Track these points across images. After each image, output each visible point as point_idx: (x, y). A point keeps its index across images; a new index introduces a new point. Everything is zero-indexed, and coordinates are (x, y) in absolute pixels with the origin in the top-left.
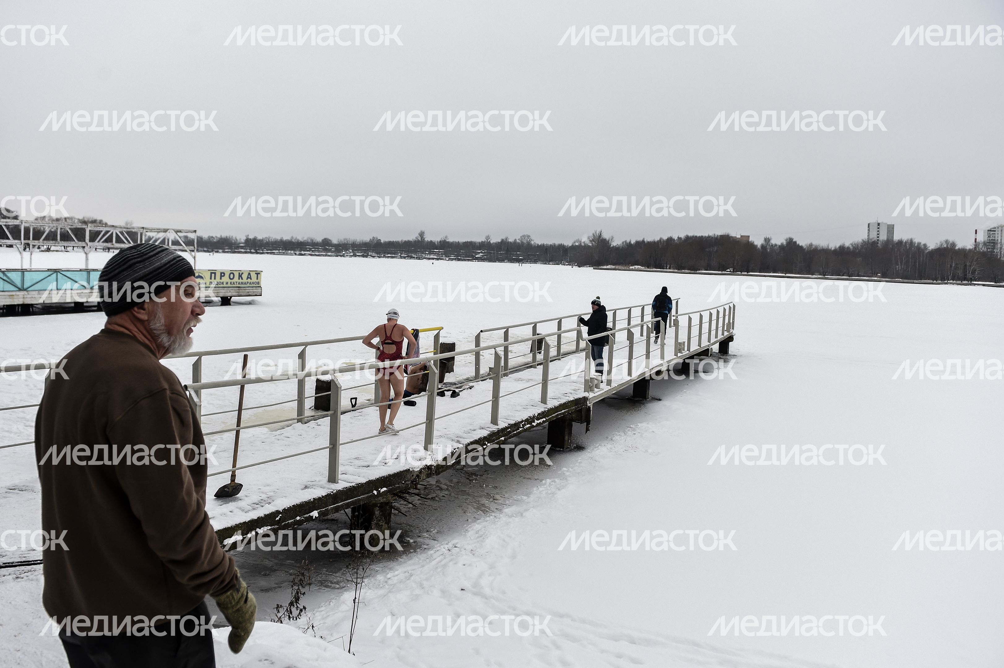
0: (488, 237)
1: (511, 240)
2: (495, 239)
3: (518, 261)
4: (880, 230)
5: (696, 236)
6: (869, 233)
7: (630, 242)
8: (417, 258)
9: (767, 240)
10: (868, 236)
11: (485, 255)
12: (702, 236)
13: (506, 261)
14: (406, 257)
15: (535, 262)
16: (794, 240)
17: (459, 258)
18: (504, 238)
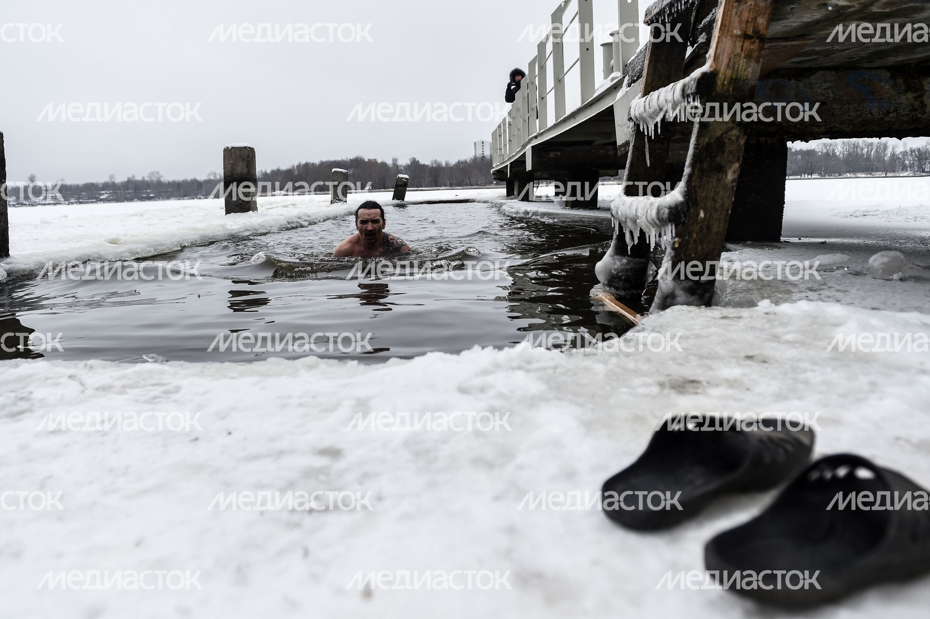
0: (112, 177)
1: (139, 178)
2: (120, 179)
3: (149, 199)
4: (484, 147)
5: (330, 161)
6: (475, 150)
7: (265, 172)
8: (29, 205)
9: (395, 160)
10: (475, 153)
11: (111, 196)
12: (336, 161)
13: (135, 200)
14: (16, 205)
15: (168, 198)
16: (417, 160)
17: (81, 200)
18: (130, 176)
